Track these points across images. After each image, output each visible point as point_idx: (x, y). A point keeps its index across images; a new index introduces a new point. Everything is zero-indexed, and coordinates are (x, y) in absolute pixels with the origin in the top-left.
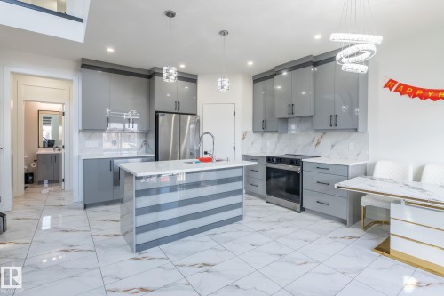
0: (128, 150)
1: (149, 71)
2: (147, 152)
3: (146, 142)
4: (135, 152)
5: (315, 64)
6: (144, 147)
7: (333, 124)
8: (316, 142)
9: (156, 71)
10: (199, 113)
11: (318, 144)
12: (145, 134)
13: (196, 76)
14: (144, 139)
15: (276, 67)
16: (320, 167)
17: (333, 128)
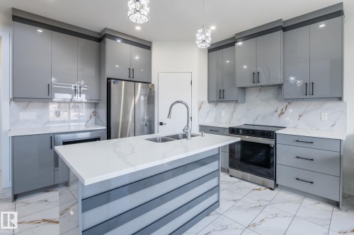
0: (75, 121)
1: (99, 34)
2: (96, 123)
3: (95, 113)
4: (83, 124)
5: (285, 29)
6: (93, 118)
7: (309, 93)
8: (279, 112)
9: (107, 32)
10: (154, 81)
11: (282, 113)
12: (95, 105)
13: (151, 43)
14: (93, 110)
15: (236, 34)
16: (299, 140)
17: (308, 97)
